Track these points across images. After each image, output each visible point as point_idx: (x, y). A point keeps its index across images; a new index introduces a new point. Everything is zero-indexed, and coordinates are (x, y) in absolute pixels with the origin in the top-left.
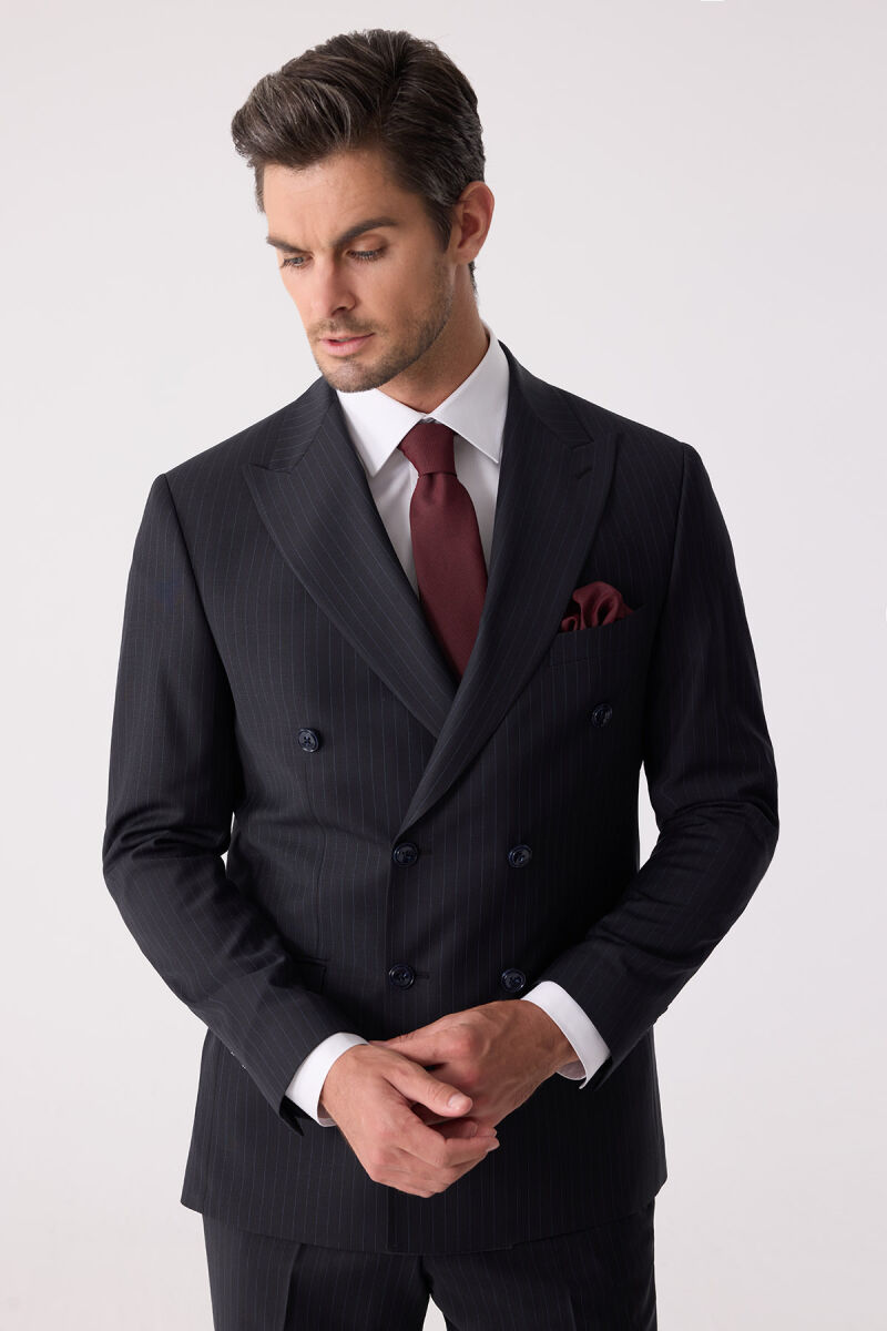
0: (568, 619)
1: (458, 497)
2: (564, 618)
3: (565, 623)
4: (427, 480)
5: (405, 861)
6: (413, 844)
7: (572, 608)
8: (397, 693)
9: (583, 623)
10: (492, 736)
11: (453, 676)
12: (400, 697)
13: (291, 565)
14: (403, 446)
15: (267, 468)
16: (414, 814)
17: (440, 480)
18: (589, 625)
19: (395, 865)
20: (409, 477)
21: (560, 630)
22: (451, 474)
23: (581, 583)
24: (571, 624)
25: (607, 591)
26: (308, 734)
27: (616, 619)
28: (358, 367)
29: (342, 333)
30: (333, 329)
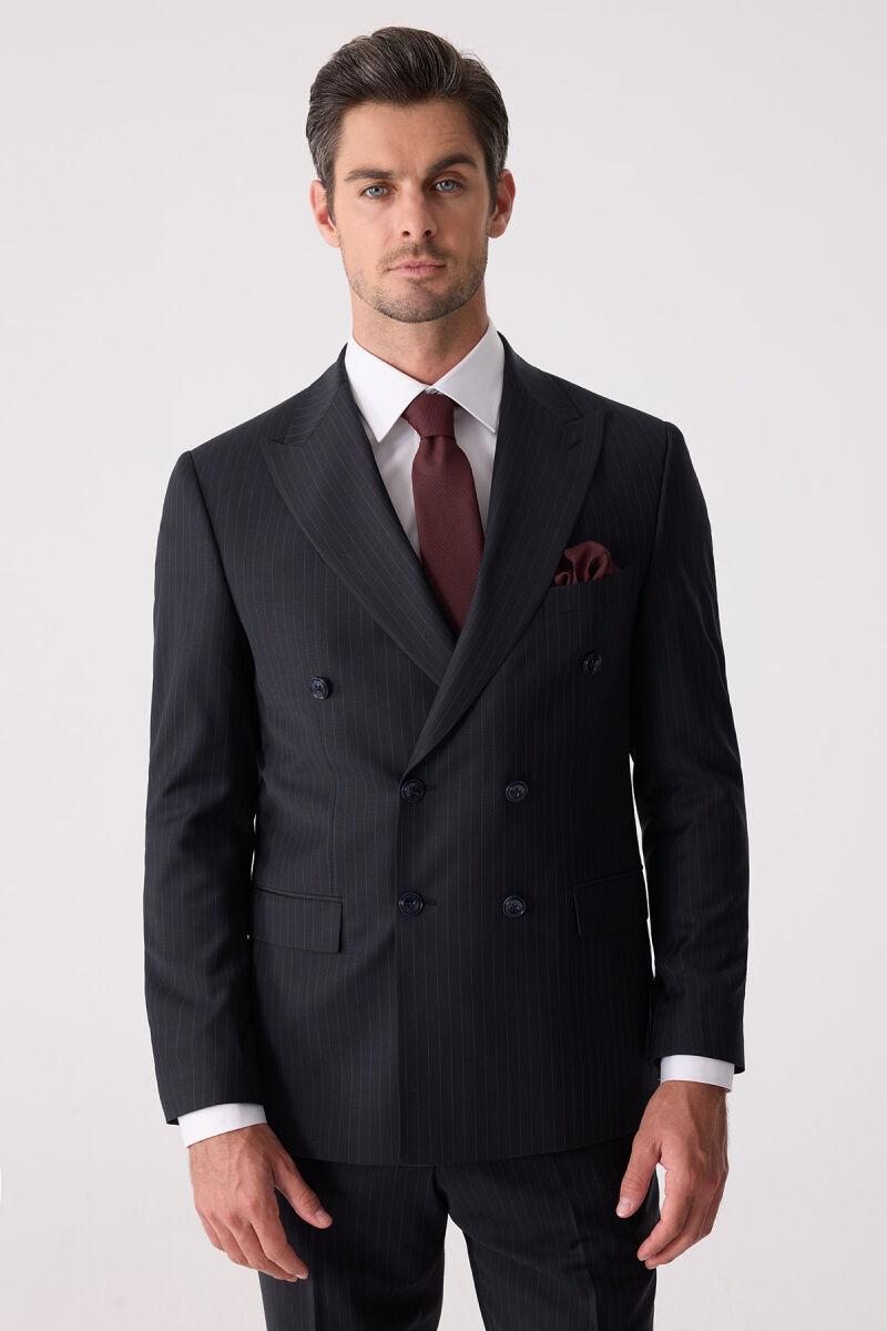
0: (562, 574)
1: (457, 459)
2: (557, 573)
3: (558, 578)
4: (429, 443)
5: (412, 796)
6: (417, 783)
7: (564, 564)
8: (399, 643)
9: (575, 576)
10: (490, 680)
11: (453, 630)
12: (403, 648)
13: (304, 529)
14: (408, 413)
15: (282, 443)
16: (420, 753)
17: (440, 443)
18: (580, 579)
19: (403, 801)
20: (412, 443)
21: (553, 584)
22: (451, 439)
23: (571, 544)
24: (565, 578)
25: (597, 549)
26: (320, 683)
27: (605, 575)
28: (430, 293)
29: (423, 258)
30: (416, 253)
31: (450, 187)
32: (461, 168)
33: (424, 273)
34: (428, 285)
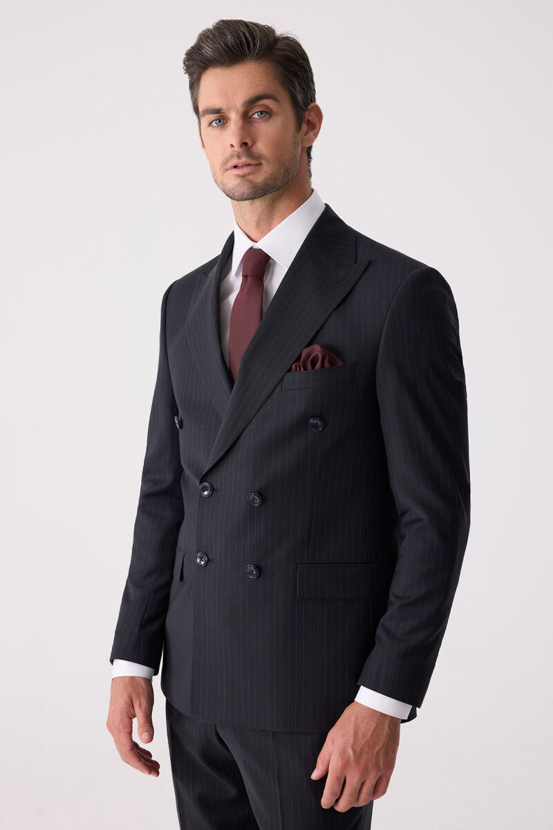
2: (294, 364)
3: (294, 366)
6: (207, 485)
9: (301, 367)
10: (246, 427)
16: (207, 467)
17: (249, 280)
18: (305, 369)
25: (317, 350)
28: (251, 182)
29: (244, 160)
30: (239, 157)
31: (263, 115)
32: (268, 102)
33: (246, 170)
34: (250, 177)
